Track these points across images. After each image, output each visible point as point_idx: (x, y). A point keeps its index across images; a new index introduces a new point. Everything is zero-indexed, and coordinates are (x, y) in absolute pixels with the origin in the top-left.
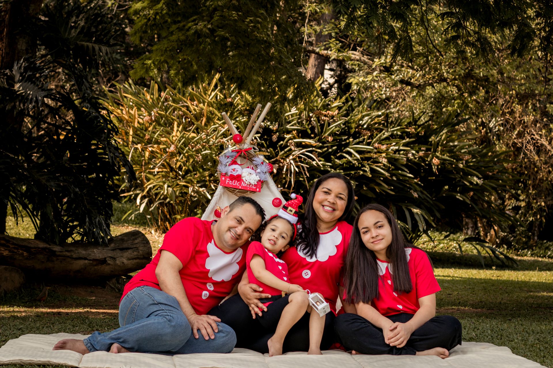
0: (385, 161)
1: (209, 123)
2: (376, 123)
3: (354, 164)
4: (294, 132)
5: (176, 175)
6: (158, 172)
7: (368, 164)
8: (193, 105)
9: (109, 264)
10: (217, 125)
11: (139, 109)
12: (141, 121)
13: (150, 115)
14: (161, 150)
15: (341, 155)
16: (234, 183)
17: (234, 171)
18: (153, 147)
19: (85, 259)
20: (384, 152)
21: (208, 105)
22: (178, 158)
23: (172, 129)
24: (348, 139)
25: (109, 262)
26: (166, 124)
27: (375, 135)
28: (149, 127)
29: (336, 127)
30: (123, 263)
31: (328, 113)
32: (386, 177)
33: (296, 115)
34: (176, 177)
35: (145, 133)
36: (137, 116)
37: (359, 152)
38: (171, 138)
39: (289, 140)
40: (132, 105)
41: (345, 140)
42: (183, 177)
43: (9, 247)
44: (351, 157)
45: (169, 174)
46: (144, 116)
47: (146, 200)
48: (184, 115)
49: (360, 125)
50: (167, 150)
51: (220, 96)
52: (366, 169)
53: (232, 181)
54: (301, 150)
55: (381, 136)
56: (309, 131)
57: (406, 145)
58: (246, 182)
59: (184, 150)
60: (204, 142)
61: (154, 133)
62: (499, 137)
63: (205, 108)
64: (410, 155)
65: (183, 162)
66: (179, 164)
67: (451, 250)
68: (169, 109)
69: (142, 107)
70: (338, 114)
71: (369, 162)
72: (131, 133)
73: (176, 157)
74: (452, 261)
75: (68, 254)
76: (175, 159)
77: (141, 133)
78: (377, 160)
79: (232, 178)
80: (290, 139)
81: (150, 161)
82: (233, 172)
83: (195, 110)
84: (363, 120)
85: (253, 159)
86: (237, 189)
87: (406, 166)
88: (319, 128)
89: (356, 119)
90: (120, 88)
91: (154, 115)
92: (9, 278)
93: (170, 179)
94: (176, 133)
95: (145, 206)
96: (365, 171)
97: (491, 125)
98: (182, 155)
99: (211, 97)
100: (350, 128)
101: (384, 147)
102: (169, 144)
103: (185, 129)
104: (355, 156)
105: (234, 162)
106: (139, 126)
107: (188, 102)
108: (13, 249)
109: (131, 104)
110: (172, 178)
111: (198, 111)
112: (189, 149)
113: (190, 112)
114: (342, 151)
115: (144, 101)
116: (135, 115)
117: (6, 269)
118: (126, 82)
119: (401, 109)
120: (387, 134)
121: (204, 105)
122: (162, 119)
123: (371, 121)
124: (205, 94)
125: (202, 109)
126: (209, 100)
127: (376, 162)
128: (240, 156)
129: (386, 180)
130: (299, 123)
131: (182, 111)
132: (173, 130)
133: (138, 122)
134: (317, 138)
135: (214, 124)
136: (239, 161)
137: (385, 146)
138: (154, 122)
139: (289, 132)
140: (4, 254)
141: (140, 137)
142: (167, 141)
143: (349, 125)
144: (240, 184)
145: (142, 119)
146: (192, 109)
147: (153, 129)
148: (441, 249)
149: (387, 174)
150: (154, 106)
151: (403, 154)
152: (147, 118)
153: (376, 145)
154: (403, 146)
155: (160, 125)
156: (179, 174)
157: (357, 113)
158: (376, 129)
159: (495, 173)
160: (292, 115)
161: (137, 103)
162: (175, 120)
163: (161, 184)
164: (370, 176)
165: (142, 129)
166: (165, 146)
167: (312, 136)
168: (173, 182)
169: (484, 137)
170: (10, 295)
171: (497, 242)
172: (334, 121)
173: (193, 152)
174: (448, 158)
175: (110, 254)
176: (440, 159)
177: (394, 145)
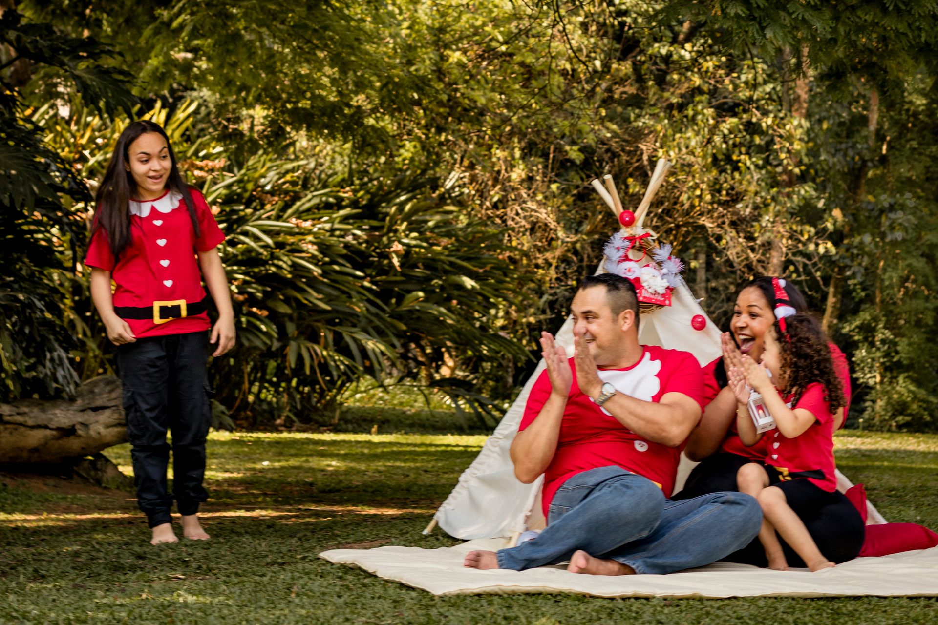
0: (313, 249)
2: (288, 182)
3: (259, 254)
7: (285, 255)
9: (80, 436)
15: (235, 239)
17: (629, 271)
19: (46, 427)
20: (308, 234)
24: (243, 209)
25: (79, 432)
29: (224, 190)
30: (99, 433)
31: (205, 165)
32: (315, 277)
37: (268, 233)
41: (237, 211)
44: (255, 241)
49: (259, 185)
52: (282, 263)
55: (300, 205)
57: (345, 219)
58: (649, 290)
64: (350, 238)
75: (20, 419)
78: (297, 247)
82: (628, 274)
84: (264, 178)
85: (653, 252)
87: (346, 257)
89: (256, 175)
96: (279, 267)
97: (448, 184)
100: (244, 191)
101: (307, 225)
104: (262, 240)
114: (235, 232)
123: (279, 179)
127: (296, 250)
129: (313, 283)
136: (632, 255)
137: (308, 222)
143: (243, 185)
149: (316, 271)
151: (340, 237)
153: (294, 221)
154: (340, 221)
158: (291, 193)
159: (488, 268)
164: (289, 276)
174: (418, 242)
175: (80, 418)
176: (403, 244)
177: (326, 222)
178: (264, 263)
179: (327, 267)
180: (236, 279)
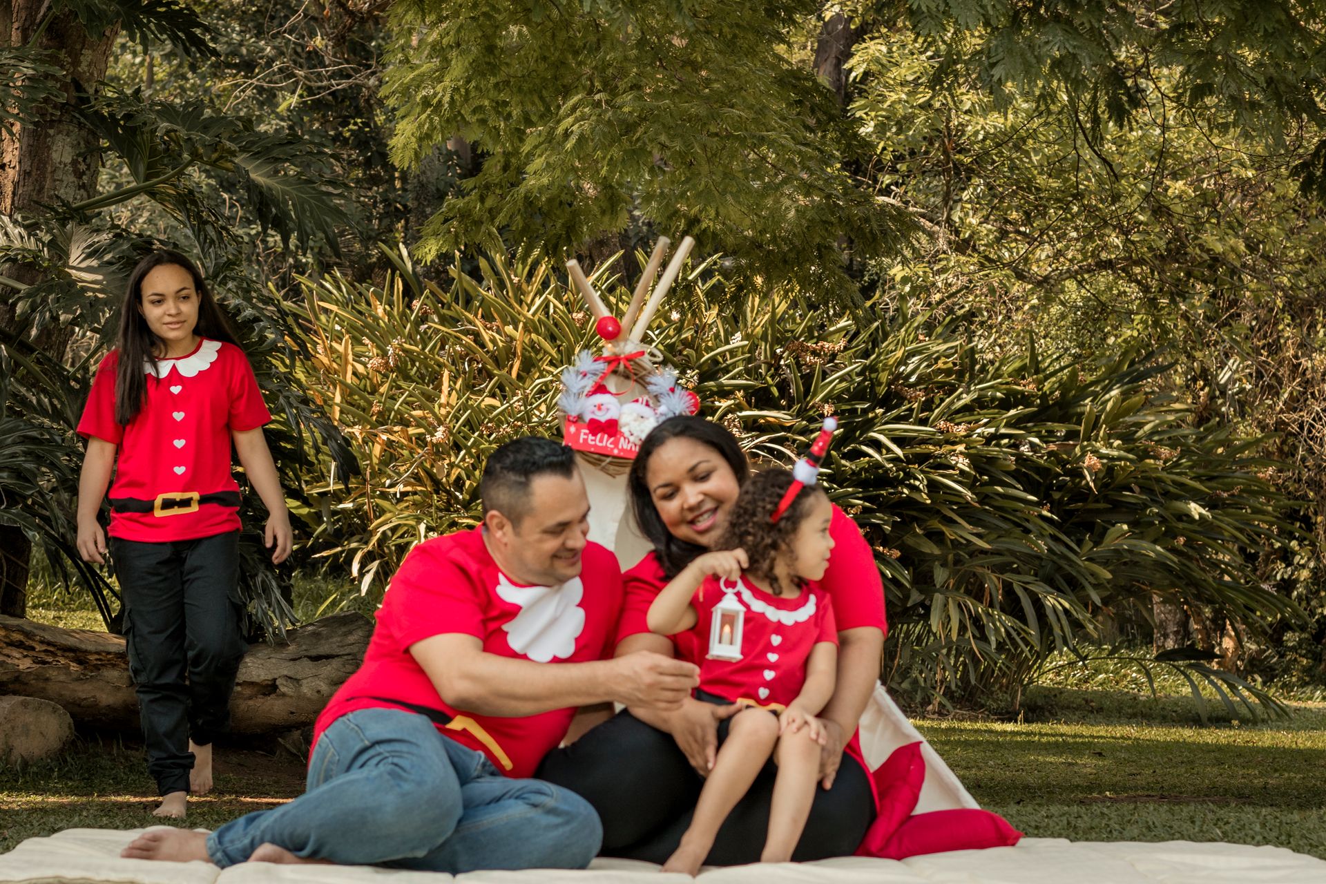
0: (963, 463)
1: (528, 372)
2: (940, 371)
3: (887, 471)
4: (740, 394)
5: (448, 502)
6: (404, 494)
7: (922, 472)
8: (490, 329)
9: (284, 695)
10: (550, 378)
11: (357, 341)
12: (360, 368)
13: (384, 354)
14: (410, 440)
15: (854, 450)
16: (601, 441)
17: (599, 409)
18: (391, 432)
20: (960, 442)
21: (526, 329)
22: (453, 459)
23: (438, 388)
24: (872, 409)
25: (283, 689)
26: (422, 377)
27: (937, 401)
28: (383, 383)
29: (840, 382)
30: (319, 692)
31: (822, 347)
32: (968, 502)
33: (743, 353)
34: (448, 508)
35: (370, 398)
36: (350, 357)
37: (900, 441)
38: (436, 410)
39: (725, 414)
40: (340, 332)
41: (865, 411)
42: (467, 506)
43: (33, 649)
44: (880, 453)
45: (431, 498)
46: (370, 358)
47: (374, 566)
48: (467, 355)
49: (899, 376)
50: (428, 438)
51: (555, 307)
52: (917, 483)
53: (595, 435)
54: (757, 437)
55: (952, 403)
56: (775, 391)
57: (1015, 423)
58: (632, 439)
59: (467, 438)
60: (518, 420)
61: (393, 398)
62: (1243, 406)
63: (517, 335)
64: (1025, 449)
65: (466, 469)
66: (455, 473)
67: (1126, 686)
68: (430, 338)
69: (363, 334)
70: (846, 349)
71: (923, 467)
72: (338, 399)
73: (449, 456)
74: (1130, 711)
76: (447, 461)
77: (362, 397)
78: (943, 461)
79: (596, 427)
80: (729, 410)
81: (383, 468)
82: (598, 413)
83: (493, 341)
84: (906, 365)
85: (648, 379)
86: (607, 456)
87: (1015, 475)
88: (800, 383)
89: (891, 362)
90: (311, 291)
91: (395, 354)
92: (32, 727)
93: (433, 510)
94: (448, 397)
95: (374, 580)
96: (914, 488)
97: (1224, 377)
98: (462, 453)
99: (533, 309)
100: (875, 383)
101: (961, 430)
102: (430, 424)
103: (470, 387)
104: (889, 450)
105: (600, 389)
106: (356, 381)
107: (478, 322)
108: (42, 655)
109: (338, 327)
110: (438, 508)
111: (501, 344)
112: (481, 436)
113: (483, 346)
114: (855, 440)
115: (370, 320)
116: (346, 355)
117: (25, 705)
118: (327, 276)
119: (1000, 341)
120: (966, 399)
121: (516, 329)
122: (413, 365)
123: (928, 366)
124: (521, 302)
125: (512, 339)
126: (529, 315)
127: (943, 466)
128: (615, 372)
129: (966, 511)
130: (748, 372)
131: (461, 345)
132: (441, 391)
133: (355, 373)
134: (796, 407)
135: (542, 376)
136: (611, 384)
137: (963, 427)
138: (392, 371)
139: (724, 393)
140: (21, 667)
141: (358, 407)
142: (425, 418)
143: (874, 376)
144: (616, 443)
145: (365, 365)
146: (487, 338)
147: (391, 388)
148: (1101, 684)
149: (969, 495)
150: (393, 332)
151: (1009, 447)
152: (376, 362)
153: (942, 424)
154: (1008, 425)
155: (407, 378)
156: (457, 497)
157: (892, 347)
158: (941, 386)
159: (1236, 492)
160: (733, 353)
161: (352, 327)
162: (445, 366)
163: (412, 523)
164: (929, 502)
165: (365, 390)
166: (422, 430)
167: (783, 402)
168: (441, 518)
169: (1206, 408)
170: (35, 769)
171: (1238, 669)
172: (837, 368)
173: (490, 443)
174: (1122, 453)
175: (286, 669)
176: (1101, 457)
177: (985, 425)
178: (895, 482)
179: (987, 490)
180: (853, 506)
